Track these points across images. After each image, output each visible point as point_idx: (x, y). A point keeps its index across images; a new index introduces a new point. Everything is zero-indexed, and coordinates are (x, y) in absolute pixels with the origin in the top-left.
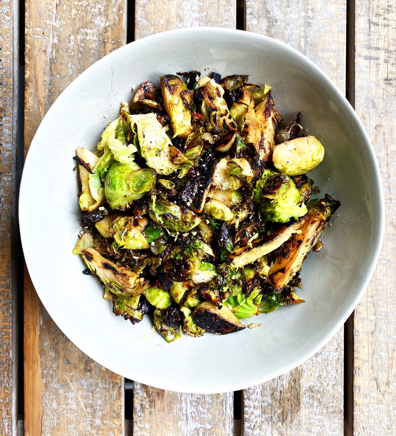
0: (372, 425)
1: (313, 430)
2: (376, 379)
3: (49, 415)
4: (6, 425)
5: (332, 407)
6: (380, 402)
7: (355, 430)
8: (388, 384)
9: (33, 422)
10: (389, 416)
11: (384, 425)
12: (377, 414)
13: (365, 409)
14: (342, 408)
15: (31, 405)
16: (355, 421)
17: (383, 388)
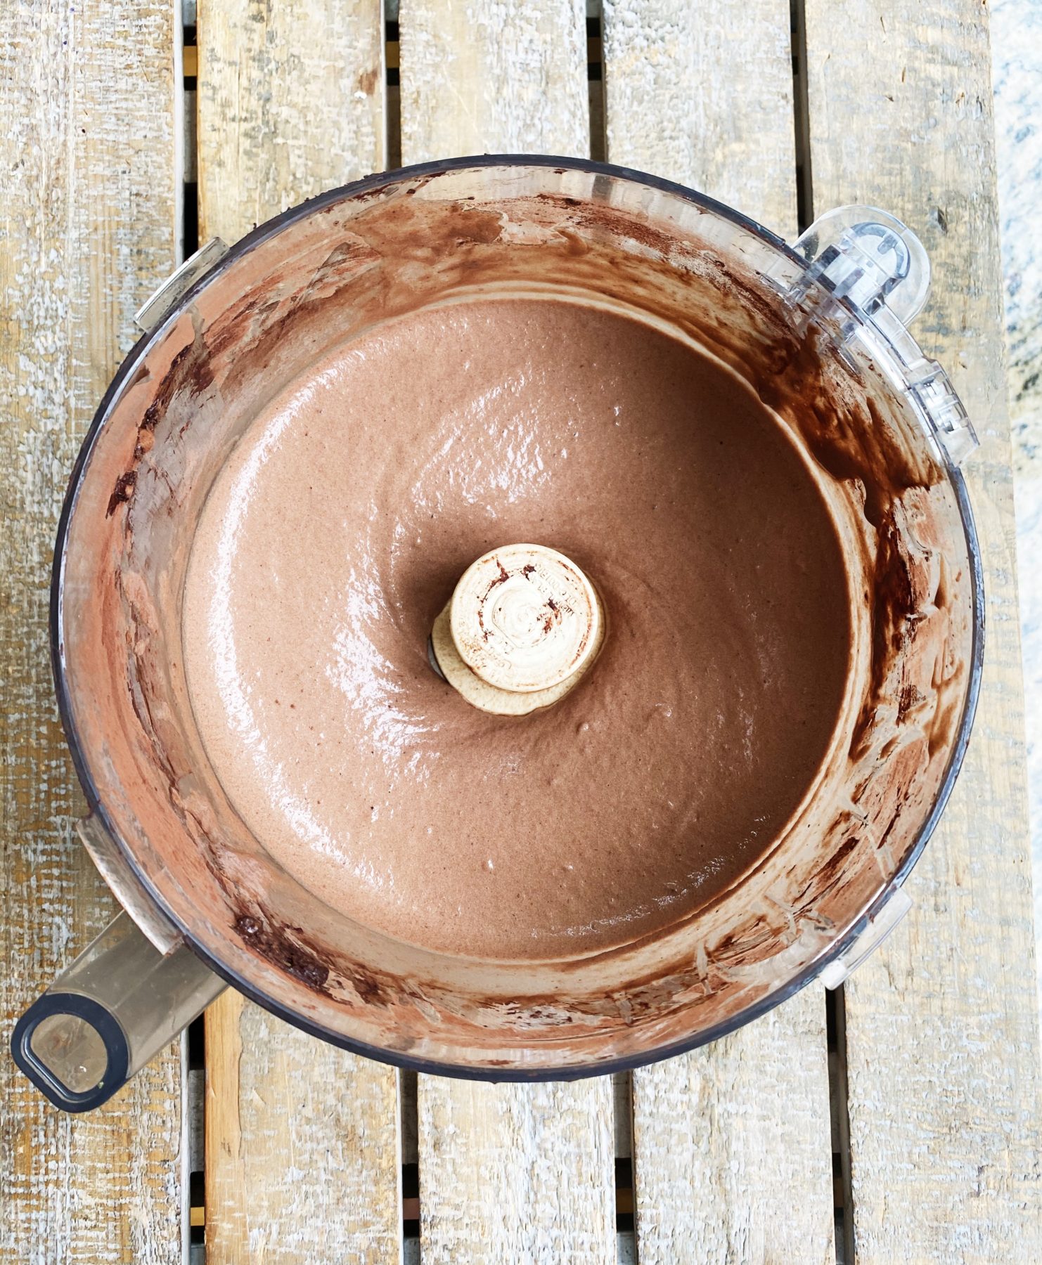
0: (884, 1056)
1: (768, 1068)
2: (887, 966)
3: (253, 1054)
4: (170, 1076)
5: (805, 1022)
6: (897, 1009)
7: (850, 1067)
8: (910, 973)
9: (222, 1067)
10: (916, 1037)
11: (906, 1056)
12: (892, 1035)
13: (869, 1025)
14: (824, 1024)
15: (218, 1035)
16: (849, 1050)
17: (901, 982)
